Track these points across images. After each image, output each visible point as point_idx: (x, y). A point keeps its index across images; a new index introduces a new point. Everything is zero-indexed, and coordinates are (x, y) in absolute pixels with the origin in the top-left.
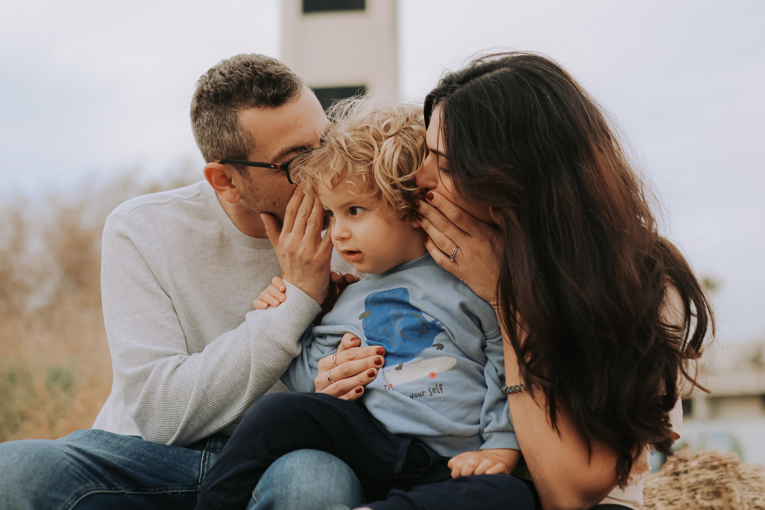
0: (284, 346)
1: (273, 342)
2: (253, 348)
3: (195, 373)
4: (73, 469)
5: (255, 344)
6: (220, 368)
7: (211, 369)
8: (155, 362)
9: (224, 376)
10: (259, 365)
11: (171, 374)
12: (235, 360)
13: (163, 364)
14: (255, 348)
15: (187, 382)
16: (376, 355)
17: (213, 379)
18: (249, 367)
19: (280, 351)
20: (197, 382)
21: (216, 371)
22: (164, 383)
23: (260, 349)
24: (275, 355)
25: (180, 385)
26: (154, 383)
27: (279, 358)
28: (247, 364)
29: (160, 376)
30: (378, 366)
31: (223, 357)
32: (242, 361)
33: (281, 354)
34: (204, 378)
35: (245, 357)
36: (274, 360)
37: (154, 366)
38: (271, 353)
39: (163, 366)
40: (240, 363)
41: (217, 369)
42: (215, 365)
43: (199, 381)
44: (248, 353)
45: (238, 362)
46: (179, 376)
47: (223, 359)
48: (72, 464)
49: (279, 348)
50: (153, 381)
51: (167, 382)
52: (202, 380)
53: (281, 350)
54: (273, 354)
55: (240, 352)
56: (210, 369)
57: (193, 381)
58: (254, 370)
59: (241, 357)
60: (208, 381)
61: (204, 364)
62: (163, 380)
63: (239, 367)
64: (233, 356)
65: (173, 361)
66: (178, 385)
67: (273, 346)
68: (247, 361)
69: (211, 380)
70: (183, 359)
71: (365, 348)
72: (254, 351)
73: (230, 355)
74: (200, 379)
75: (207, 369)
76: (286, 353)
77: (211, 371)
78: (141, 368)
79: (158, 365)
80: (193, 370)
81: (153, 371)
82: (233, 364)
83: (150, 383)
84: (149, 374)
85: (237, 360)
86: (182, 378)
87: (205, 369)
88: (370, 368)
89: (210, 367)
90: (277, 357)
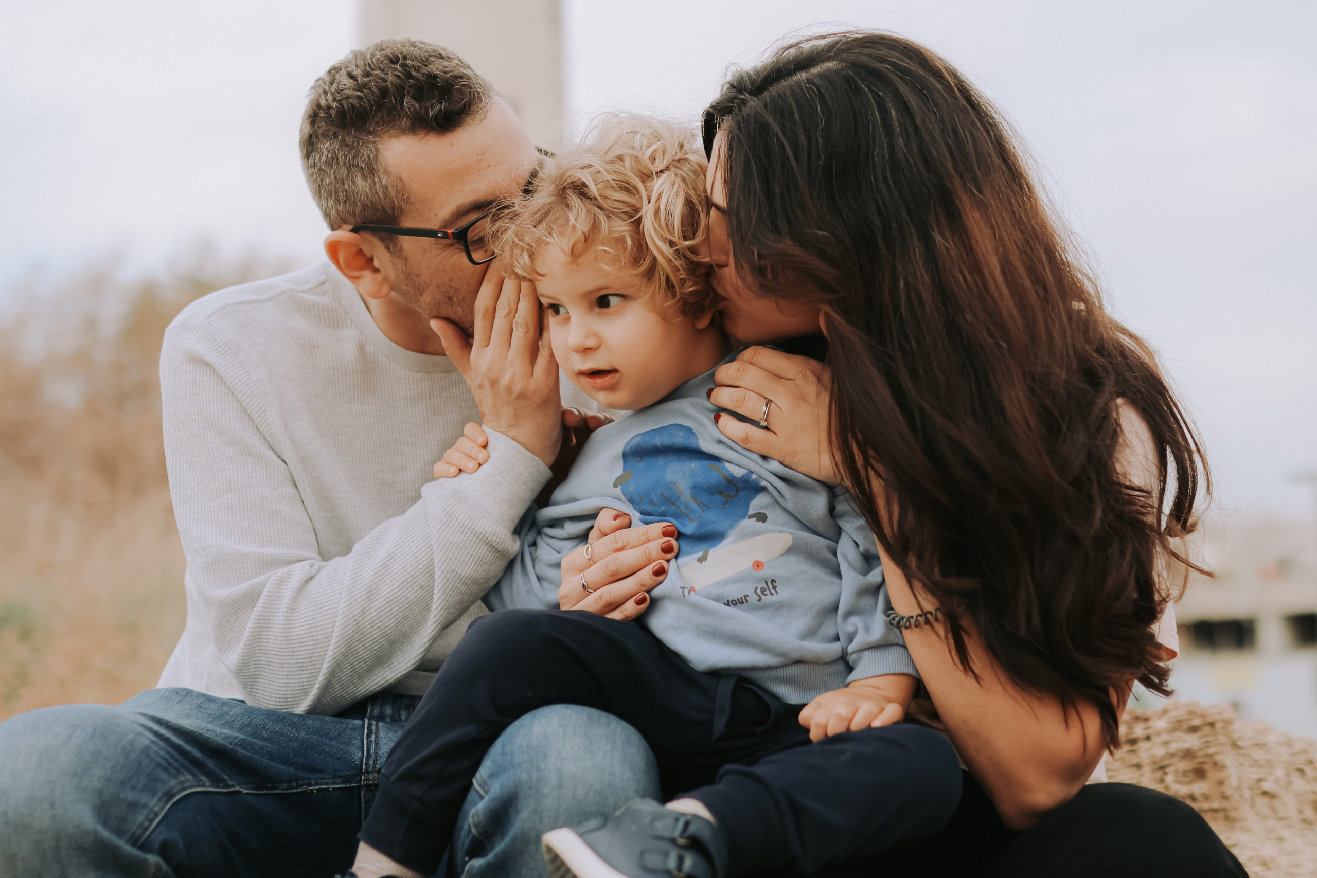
0: (490, 538)
1: (470, 532)
2: (436, 543)
3: (339, 591)
4: (156, 752)
5: (440, 537)
6: (382, 579)
7: (366, 582)
8: (267, 575)
9: (390, 592)
10: (448, 572)
11: (296, 594)
12: (408, 564)
13: (282, 577)
14: (440, 543)
15: (325, 606)
16: (662, 538)
17: (370, 598)
18: (432, 576)
19: (483, 547)
20: (345, 605)
21: (375, 585)
22: (286, 610)
23: (447, 545)
24: (474, 555)
25: (315, 612)
26: (268, 610)
27: (480, 559)
28: (428, 570)
29: (278, 599)
30: (668, 556)
31: (385, 560)
32: (419, 565)
33: (484, 552)
34: (356, 597)
35: (424, 559)
36: (474, 563)
37: (267, 581)
38: (467, 550)
39: (282, 581)
40: (416, 569)
41: (377, 582)
42: (373, 575)
43: (347, 603)
44: (429, 552)
45: (413, 567)
46: (311, 597)
47: (387, 564)
48: (153, 742)
49: (480, 541)
50: (266, 608)
51: (293, 608)
52: (352, 600)
53: (484, 545)
54: (471, 553)
55: (415, 551)
56: (364, 581)
57: (335, 603)
58: (440, 579)
59: (417, 559)
60: (363, 603)
61: (354, 574)
62: (285, 605)
63: (415, 576)
64: (404, 558)
65: (299, 572)
66: (311, 611)
67: (470, 539)
68: (428, 565)
69: (368, 600)
70: (315, 567)
71: (639, 529)
72: (437, 548)
73: (397, 556)
74: (349, 599)
75: (360, 582)
76: (493, 550)
77: (366, 584)
78: (245, 586)
79: (273, 580)
80: (335, 585)
81: (266, 590)
82: (404, 572)
83: (261, 611)
84: (259, 596)
85: (410, 565)
86: (317, 599)
87: (355, 582)
88: (654, 561)
89: (365, 579)
90: (477, 557)
